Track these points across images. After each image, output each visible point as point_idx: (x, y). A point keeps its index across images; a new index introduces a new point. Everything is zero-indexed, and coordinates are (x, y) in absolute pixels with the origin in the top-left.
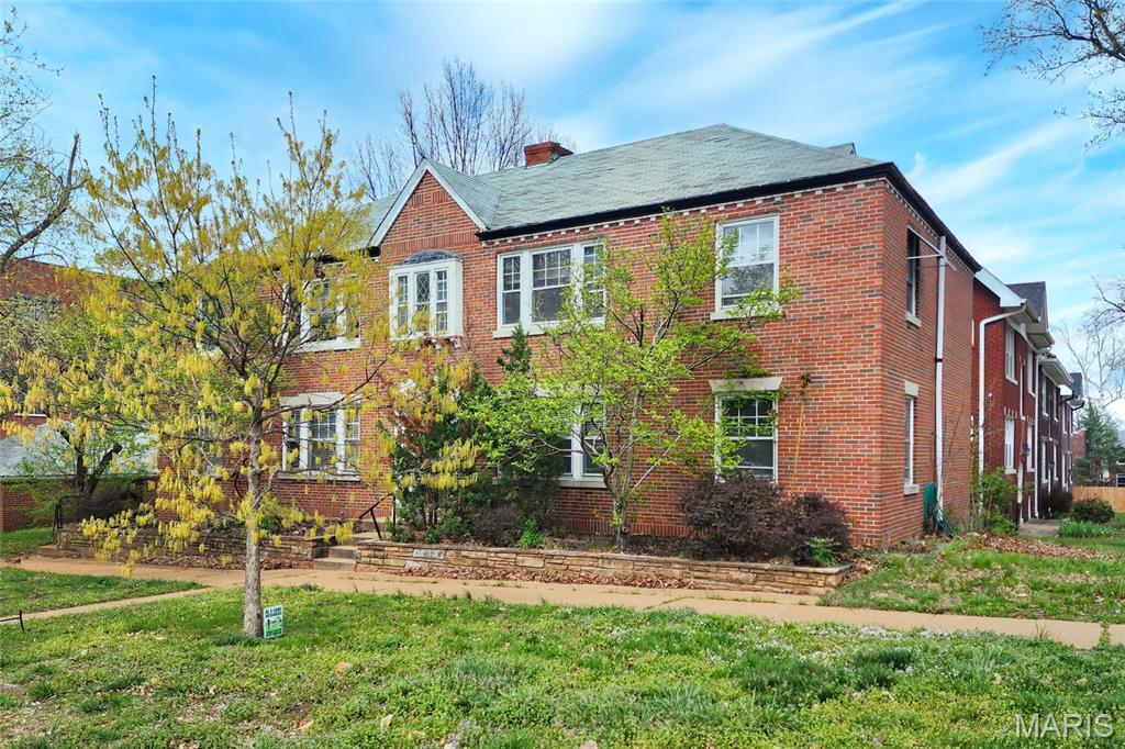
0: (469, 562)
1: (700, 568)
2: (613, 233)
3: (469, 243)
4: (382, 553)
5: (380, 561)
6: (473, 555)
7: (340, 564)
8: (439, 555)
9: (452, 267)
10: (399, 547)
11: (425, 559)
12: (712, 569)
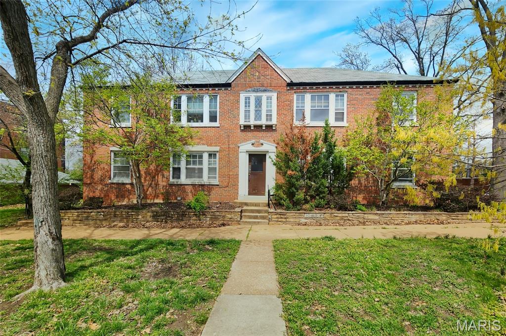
0: (338, 218)
1: (454, 215)
2: (350, 90)
3: (280, 87)
4: (285, 216)
5: (284, 220)
6: (340, 215)
7: (258, 222)
8: (320, 216)
9: (274, 95)
10: (296, 213)
11: (312, 218)
12: (459, 215)
